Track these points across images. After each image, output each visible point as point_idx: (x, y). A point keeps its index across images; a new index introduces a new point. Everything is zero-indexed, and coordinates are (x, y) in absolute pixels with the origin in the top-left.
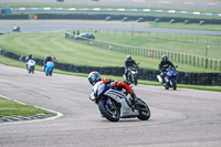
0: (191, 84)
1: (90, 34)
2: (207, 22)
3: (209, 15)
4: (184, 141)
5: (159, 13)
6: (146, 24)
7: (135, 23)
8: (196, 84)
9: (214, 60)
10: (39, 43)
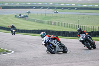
0: (72, 36)
1: (26, 15)
2: (78, 9)
3: (79, 6)
4: (69, 62)
5: (57, 5)
6: (51, 10)
7: (46, 10)
8: (74, 37)
9: (82, 26)
10: (3, 20)
